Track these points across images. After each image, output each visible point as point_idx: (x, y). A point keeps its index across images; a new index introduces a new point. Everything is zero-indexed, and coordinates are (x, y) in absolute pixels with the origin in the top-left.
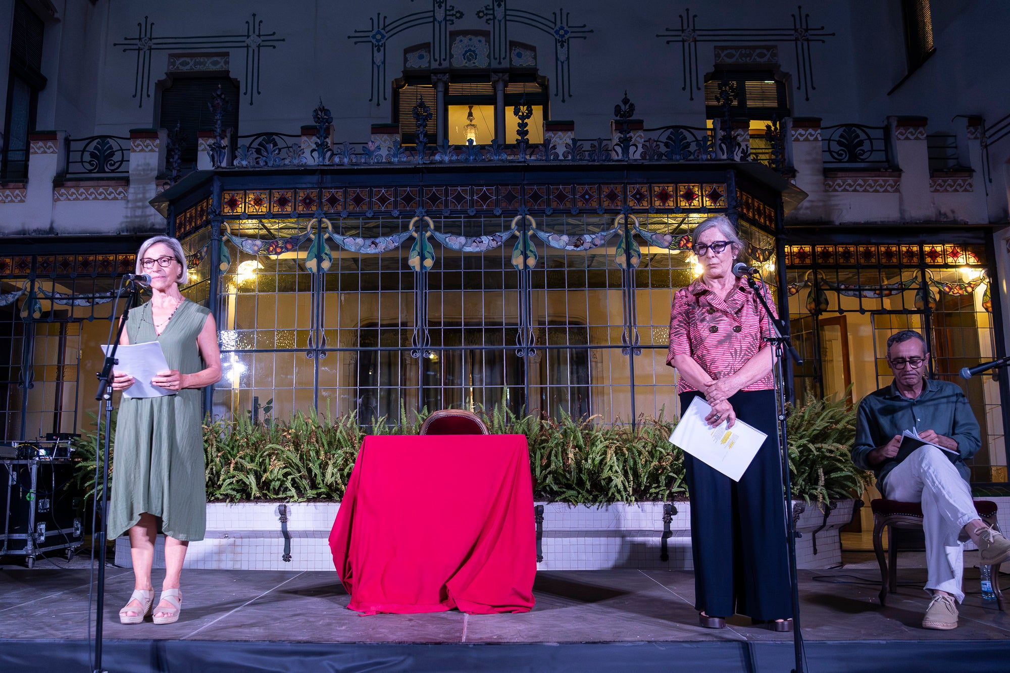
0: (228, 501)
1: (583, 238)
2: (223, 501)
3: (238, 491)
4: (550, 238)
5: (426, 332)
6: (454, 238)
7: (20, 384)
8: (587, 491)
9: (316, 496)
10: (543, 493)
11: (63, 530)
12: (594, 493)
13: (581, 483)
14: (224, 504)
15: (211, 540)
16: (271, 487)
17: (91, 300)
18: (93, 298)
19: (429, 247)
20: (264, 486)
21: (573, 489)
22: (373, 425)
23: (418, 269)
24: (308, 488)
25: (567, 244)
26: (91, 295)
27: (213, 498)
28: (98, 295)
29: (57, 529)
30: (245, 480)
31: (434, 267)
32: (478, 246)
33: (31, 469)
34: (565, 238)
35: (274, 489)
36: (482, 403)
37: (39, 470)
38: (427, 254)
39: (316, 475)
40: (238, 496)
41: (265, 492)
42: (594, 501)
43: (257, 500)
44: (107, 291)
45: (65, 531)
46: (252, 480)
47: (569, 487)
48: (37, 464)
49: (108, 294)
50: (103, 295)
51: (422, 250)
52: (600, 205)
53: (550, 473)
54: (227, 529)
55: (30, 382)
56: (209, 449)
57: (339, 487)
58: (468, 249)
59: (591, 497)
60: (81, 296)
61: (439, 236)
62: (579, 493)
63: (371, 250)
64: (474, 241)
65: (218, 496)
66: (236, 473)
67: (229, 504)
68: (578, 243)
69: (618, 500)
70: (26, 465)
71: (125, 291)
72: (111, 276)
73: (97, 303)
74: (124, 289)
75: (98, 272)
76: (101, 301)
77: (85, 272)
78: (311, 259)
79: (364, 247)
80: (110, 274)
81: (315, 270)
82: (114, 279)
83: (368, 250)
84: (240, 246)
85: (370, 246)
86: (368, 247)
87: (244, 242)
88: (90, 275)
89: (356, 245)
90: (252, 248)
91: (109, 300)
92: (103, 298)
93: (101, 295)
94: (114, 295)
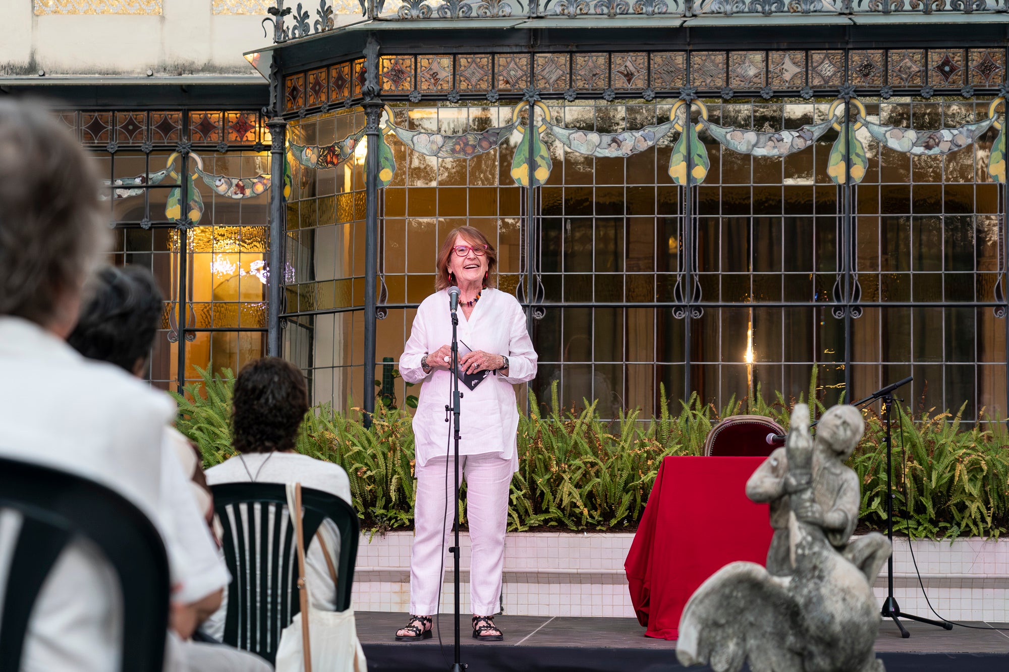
1: (938, 135)
4: (888, 135)
5: (696, 279)
6: (738, 133)
8: (931, 521)
9: (542, 523)
10: (868, 523)
12: (942, 524)
13: (920, 509)
18: (113, 188)
19: (700, 148)
21: (911, 518)
22: (621, 420)
23: (683, 181)
24: (531, 511)
25: (914, 144)
27: (396, 525)
28: (119, 182)
31: (708, 179)
32: (775, 147)
34: (912, 134)
36: (781, 392)
38: (696, 159)
39: (542, 493)
42: (941, 533)
44: (133, 175)
47: (905, 515)
49: (138, 181)
50: (129, 182)
51: (689, 153)
52: (966, 82)
53: (877, 495)
57: (577, 511)
58: (759, 152)
59: (935, 530)
61: (717, 131)
62: (919, 524)
63: (612, 152)
64: (770, 139)
68: (931, 142)
69: (974, 535)
71: (166, 176)
72: (141, 150)
73: (120, 196)
74: (164, 172)
75: (118, 143)
76: (126, 194)
77: (96, 141)
78: (519, 166)
79: (600, 146)
80: (140, 146)
81: (525, 182)
82: (148, 154)
83: (607, 151)
84: (410, 143)
85: (610, 145)
86: (606, 146)
87: (415, 138)
88: (106, 147)
89: (587, 144)
90: (428, 147)
91: (139, 192)
92: (129, 188)
93: (125, 183)
94: (147, 183)
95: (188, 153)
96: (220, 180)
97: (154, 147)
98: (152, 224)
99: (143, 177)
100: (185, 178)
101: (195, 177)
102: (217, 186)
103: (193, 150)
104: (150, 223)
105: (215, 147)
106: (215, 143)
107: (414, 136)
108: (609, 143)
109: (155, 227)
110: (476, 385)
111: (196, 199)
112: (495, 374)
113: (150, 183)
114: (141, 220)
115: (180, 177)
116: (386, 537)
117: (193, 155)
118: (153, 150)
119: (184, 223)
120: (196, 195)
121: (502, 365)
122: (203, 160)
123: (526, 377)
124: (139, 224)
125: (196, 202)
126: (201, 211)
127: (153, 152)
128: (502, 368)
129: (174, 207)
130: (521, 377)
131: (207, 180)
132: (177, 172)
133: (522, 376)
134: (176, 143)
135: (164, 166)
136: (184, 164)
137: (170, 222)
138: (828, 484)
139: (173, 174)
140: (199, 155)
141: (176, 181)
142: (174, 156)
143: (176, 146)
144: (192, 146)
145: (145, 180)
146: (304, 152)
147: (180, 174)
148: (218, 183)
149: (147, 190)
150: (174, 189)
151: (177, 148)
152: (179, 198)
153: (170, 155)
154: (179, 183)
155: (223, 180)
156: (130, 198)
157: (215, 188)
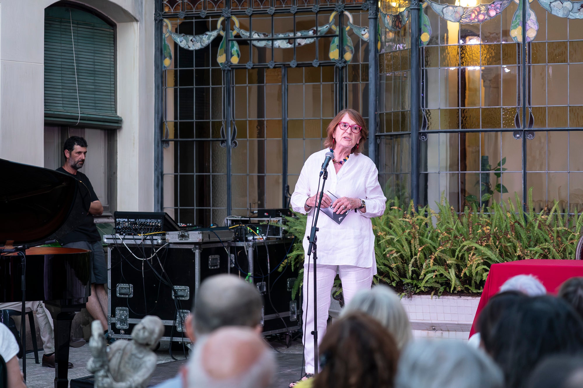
0: (433, 293)
2: (428, 293)
3: (442, 285)
7: (223, 142)
11: (280, 314)
14: (429, 296)
15: (420, 331)
16: (473, 282)
17: (291, 41)
18: (295, 39)
20: (466, 280)
26: (291, 35)
27: (418, 291)
28: (299, 34)
29: (275, 313)
30: (446, 274)
33: (248, 251)
35: (476, 283)
37: (254, 252)
40: (442, 289)
41: (466, 286)
43: (461, 294)
44: (308, 29)
45: (282, 315)
46: (452, 275)
48: (253, 246)
49: (311, 33)
54: (433, 322)
55: (233, 139)
56: (412, 241)
60: (281, 36)
63: (581, 16)
65: (423, 289)
66: (435, 268)
67: (434, 297)
70: (243, 248)
71: (329, 28)
72: (311, 11)
73: (299, 44)
74: (328, 26)
75: (298, 7)
76: (303, 42)
77: (284, 6)
78: (515, 27)
79: (573, 11)
80: (311, 8)
81: (520, 39)
82: (317, 14)
83: (577, 14)
84: (441, 14)
85: (579, 10)
86: (577, 11)
87: (445, 10)
88: (289, 9)
89: (563, 10)
90: (453, 16)
91: (311, 41)
92: (305, 38)
93: (303, 35)
94: (317, 34)
95: (343, 12)
96: (364, 30)
97: (320, 8)
98: (320, 63)
99: (314, 30)
100: (342, 30)
101: (348, 28)
102: (363, 35)
103: (346, 10)
104: (318, 63)
105: (360, 6)
106: (360, 4)
107: (444, 8)
108: (579, 8)
109: (323, 66)
110: (342, 220)
111: (349, 45)
112: (356, 211)
113: (319, 34)
114: (313, 61)
115: (338, 29)
116: (412, 299)
117: (347, 13)
118: (319, 11)
119: (340, 62)
120: (349, 42)
121: (360, 205)
122: (354, 17)
123: (378, 213)
124: (311, 64)
125: (349, 46)
126: (352, 53)
127: (321, 12)
128: (361, 207)
129: (335, 51)
130: (374, 212)
131: (356, 30)
132: (336, 26)
133: (376, 212)
134: (335, 5)
135: (327, 21)
136: (341, 20)
137: (332, 61)
138: (133, 363)
139: (334, 27)
140: (351, 13)
141: (335, 32)
142: (334, 14)
143: (334, 7)
144: (345, 7)
145: (315, 32)
146: (386, 18)
147: (338, 27)
148: (363, 32)
149: (317, 39)
150: (334, 37)
151: (335, 9)
152: (337, 44)
153: (331, 13)
154: (337, 33)
155: (366, 30)
156: (306, 45)
157: (361, 36)
